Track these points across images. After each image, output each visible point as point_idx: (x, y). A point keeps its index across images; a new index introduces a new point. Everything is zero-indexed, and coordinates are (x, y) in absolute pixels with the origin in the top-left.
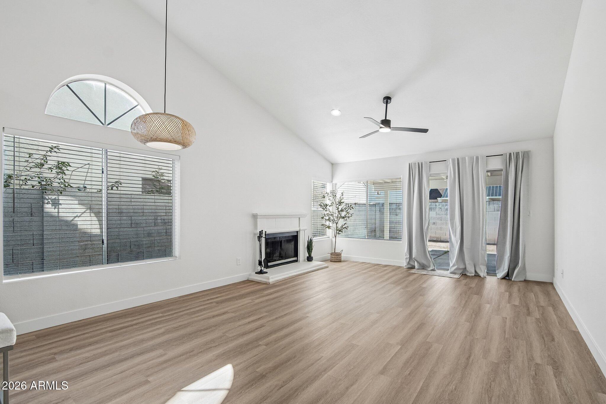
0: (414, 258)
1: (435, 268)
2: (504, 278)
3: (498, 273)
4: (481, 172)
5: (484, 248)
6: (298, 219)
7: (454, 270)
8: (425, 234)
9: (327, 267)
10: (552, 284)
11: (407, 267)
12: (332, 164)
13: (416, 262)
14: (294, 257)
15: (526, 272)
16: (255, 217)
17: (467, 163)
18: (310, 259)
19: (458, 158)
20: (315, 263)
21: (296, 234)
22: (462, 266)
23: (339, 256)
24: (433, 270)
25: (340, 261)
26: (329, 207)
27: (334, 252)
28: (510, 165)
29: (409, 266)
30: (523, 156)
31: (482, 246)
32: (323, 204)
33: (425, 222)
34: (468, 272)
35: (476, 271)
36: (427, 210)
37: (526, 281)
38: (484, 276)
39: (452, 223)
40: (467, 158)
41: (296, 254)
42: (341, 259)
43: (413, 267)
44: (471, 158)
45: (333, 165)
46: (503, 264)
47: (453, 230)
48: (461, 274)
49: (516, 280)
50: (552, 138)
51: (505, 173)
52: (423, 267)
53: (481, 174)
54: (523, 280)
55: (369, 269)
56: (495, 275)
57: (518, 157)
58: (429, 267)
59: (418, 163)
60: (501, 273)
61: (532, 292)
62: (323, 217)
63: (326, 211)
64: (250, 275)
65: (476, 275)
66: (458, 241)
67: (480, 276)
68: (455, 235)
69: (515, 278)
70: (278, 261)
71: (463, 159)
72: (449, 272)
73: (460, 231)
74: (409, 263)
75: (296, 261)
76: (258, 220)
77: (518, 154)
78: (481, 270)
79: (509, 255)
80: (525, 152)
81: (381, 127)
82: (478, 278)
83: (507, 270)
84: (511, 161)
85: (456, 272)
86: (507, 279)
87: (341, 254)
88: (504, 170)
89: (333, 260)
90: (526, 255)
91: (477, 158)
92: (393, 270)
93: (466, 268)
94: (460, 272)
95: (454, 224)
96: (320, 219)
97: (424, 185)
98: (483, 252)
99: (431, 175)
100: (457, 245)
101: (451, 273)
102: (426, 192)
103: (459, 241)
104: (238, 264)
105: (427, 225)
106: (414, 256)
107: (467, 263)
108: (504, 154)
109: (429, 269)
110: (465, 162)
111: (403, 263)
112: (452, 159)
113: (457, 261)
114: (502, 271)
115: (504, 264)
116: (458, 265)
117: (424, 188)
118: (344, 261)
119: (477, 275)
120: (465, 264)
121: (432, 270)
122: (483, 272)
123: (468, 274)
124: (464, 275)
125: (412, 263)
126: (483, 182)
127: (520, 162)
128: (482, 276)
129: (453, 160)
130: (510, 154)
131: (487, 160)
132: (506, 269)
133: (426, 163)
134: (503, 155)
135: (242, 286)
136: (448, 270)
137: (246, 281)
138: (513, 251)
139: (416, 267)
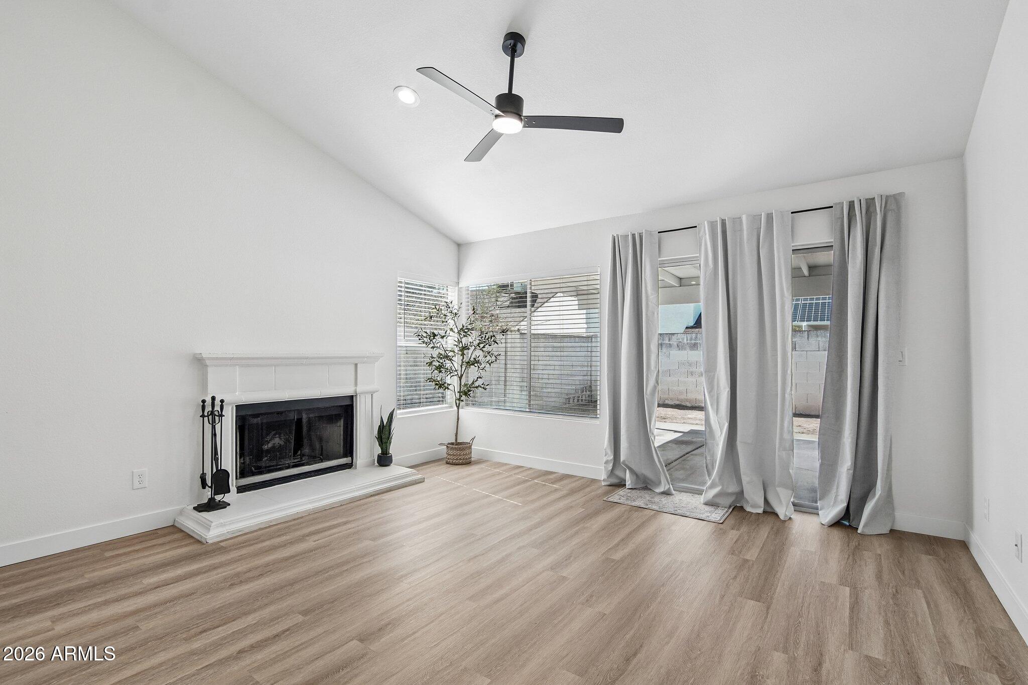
0: (624, 461)
1: (670, 487)
2: (837, 524)
3: (821, 510)
4: (778, 252)
5: (787, 445)
6: (352, 367)
7: (713, 497)
8: (647, 405)
9: (421, 481)
10: (964, 545)
11: (608, 483)
12: (459, 245)
13: (628, 471)
14: (345, 456)
15: (893, 509)
16: (199, 362)
17: (745, 233)
18: (384, 460)
19: (723, 220)
20: (396, 472)
21: (348, 403)
22: (733, 488)
23: (467, 451)
24: (667, 493)
25: (468, 463)
26: (440, 340)
27: (454, 441)
28: (851, 230)
29: (614, 481)
30: (883, 206)
31: (781, 439)
32: (426, 332)
33: (647, 375)
34: (747, 502)
35: (766, 501)
36: (654, 347)
37: (896, 536)
38: (786, 516)
39: (709, 379)
40: (744, 218)
41: (349, 449)
42: (471, 457)
43: (621, 485)
44: (756, 218)
45: (460, 247)
46: (835, 487)
47: (711, 397)
48: (730, 507)
49: (868, 531)
50: (959, 157)
51: (837, 253)
52: (645, 485)
53: (779, 259)
54: (885, 530)
55: (512, 490)
56: (814, 512)
57: (871, 209)
58: (659, 483)
59: (633, 235)
60: (832, 510)
61: (918, 584)
62: (431, 362)
63: (433, 348)
64: (181, 512)
65: (769, 510)
66: (724, 425)
67: (777, 515)
68: (717, 409)
69: (865, 526)
70: (288, 471)
71: (737, 220)
72: (702, 499)
73: (728, 398)
74: (612, 473)
75: (349, 466)
76: (210, 370)
77: (870, 202)
78: (781, 501)
79: (850, 464)
80: (890, 196)
81: (497, 116)
82: (771, 519)
83: (845, 504)
84: (852, 223)
85: (718, 500)
86: (845, 525)
87: (470, 447)
88: (837, 247)
89: (451, 461)
90: (894, 464)
91: (770, 217)
92: (572, 492)
93: (742, 492)
94: (728, 501)
95: (716, 380)
96: (424, 366)
97: (646, 287)
98: (784, 454)
99: (662, 264)
100: (721, 433)
101: (706, 504)
102: (650, 303)
103: (726, 425)
104: (137, 485)
105: (652, 382)
106: (622, 458)
107: (745, 479)
108: (836, 204)
109: (658, 490)
110: (741, 230)
111: (600, 472)
112: (708, 222)
113: (721, 476)
114: (832, 504)
115: (837, 488)
116: (723, 486)
117: (646, 293)
118: (478, 462)
119: (770, 512)
120: (739, 481)
121: (664, 493)
122: (784, 503)
123: (748, 509)
124: (738, 509)
125: (619, 473)
126: (784, 277)
127: (876, 221)
128: (782, 517)
129: (713, 225)
130: (851, 205)
131: (793, 221)
132: (841, 501)
133: (650, 233)
134: (832, 207)
135: (137, 548)
136: (700, 493)
137: (159, 532)
138: (860, 455)
139: (628, 483)
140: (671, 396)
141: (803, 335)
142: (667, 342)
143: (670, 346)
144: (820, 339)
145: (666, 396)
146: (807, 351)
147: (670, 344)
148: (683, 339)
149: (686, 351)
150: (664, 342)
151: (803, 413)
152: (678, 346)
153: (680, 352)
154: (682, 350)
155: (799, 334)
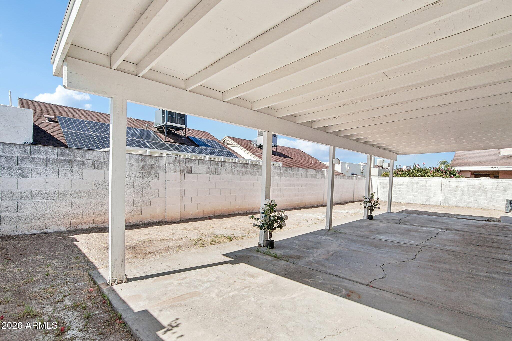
140: (86, 218)
141: (196, 162)
142: (79, 159)
143: (83, 163)
144: (204, 166)
145: (80, 220)
146: (198, 174)
147: (83, 162)
148: (99, 157)
149: (102, 171)
150: (76, 159)
151: (195, 218)
152: (93, 163)
153: (96, 171)
154: (98, 169)
155: (193, 161)
